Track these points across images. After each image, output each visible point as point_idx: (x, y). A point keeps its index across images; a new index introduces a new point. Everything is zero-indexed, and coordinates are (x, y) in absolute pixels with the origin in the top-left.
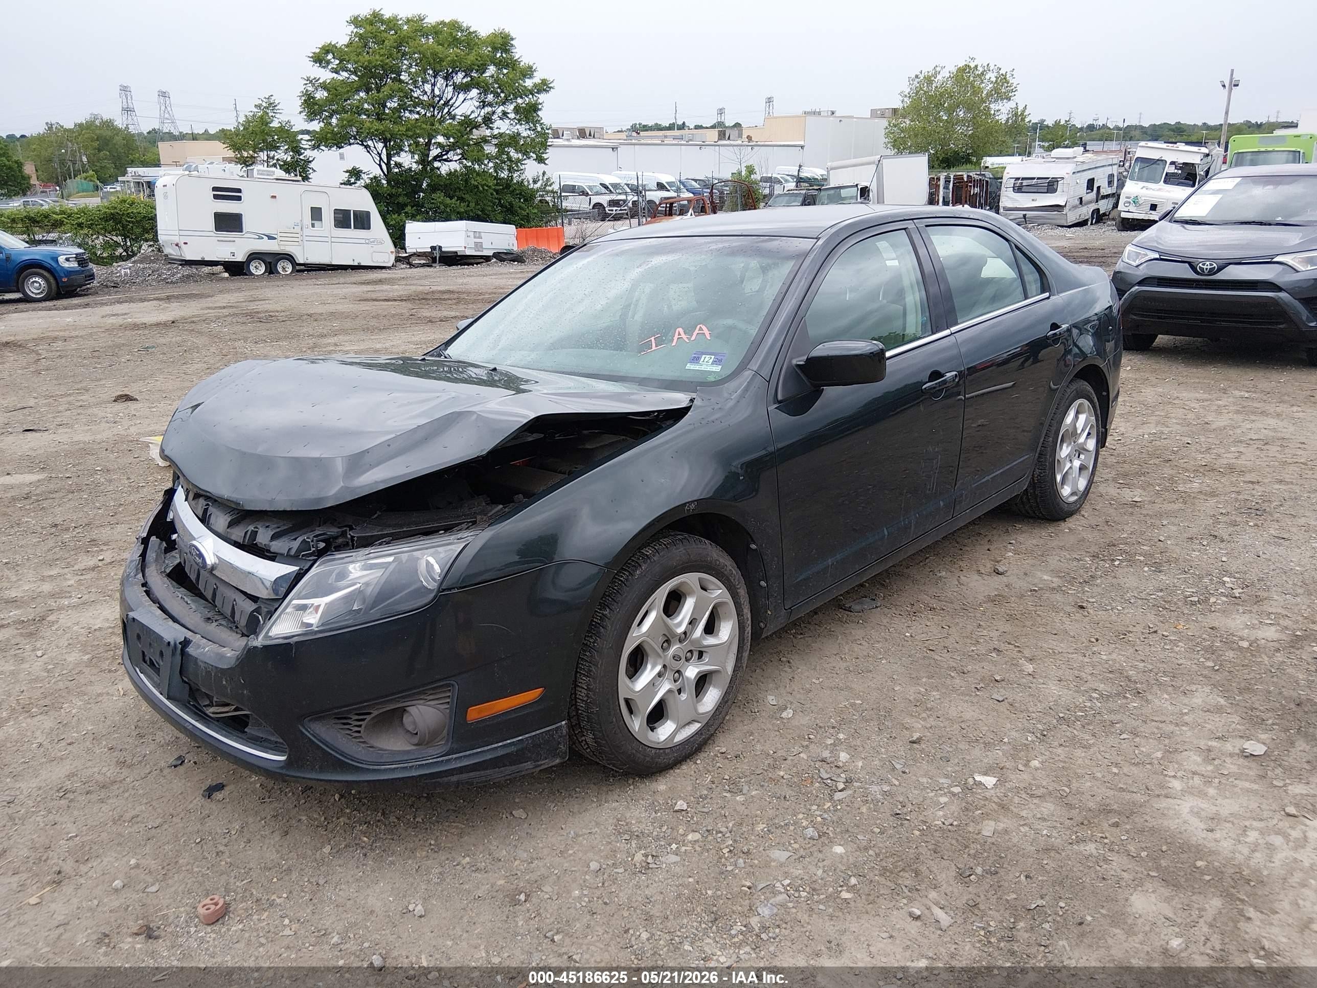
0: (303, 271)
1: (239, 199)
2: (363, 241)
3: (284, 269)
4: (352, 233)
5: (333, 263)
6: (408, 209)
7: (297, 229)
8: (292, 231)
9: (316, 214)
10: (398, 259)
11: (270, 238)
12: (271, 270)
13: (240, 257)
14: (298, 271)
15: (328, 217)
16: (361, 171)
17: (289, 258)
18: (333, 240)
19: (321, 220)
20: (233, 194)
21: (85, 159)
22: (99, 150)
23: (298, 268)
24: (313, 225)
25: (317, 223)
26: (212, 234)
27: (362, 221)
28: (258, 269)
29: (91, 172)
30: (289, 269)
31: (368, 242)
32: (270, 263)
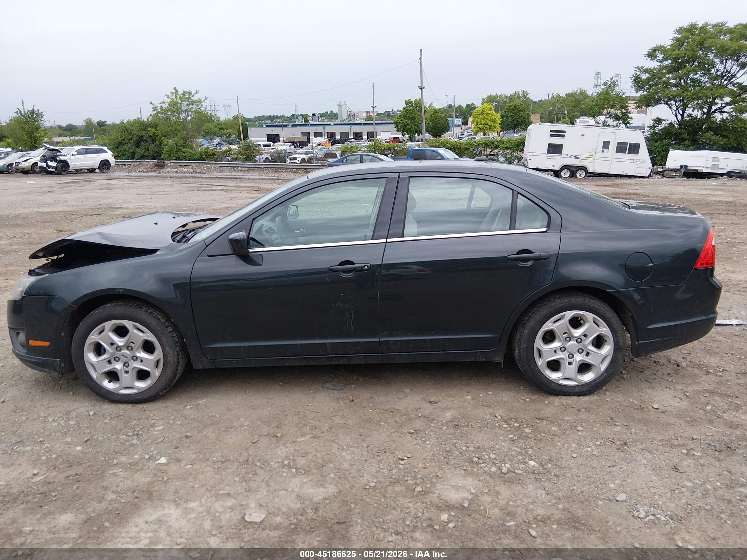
0: (590, 176)
1: (563, 136)
2: (631, 161)
3: (580, 175)
4: (626, 156)
5: (610, 173)
6: (687, 142)
7: (593, 153)
8: (590, 154)
9: (606, 145)
10: (654, 172)
11: (576, 158)
12: (573, 175)
13: (557, 168)
14: (588, 176)
15: (613, 146)
16: (662, 120)
17: (584, 169)
18: (613, 160)
19: (608, 148)
20: (561, 134)
21: (566, 112)
22: (575, 107)
23: (589, 175)
24: (603, 151)
25: (605, 150)
26: (545, 155)
27: (634, 149)
28: (566, 174)
29: (568, 119)
30: (583, 174)
31: (635, 161)
32: (573, 171)
